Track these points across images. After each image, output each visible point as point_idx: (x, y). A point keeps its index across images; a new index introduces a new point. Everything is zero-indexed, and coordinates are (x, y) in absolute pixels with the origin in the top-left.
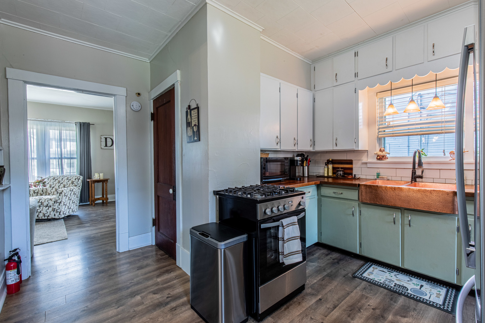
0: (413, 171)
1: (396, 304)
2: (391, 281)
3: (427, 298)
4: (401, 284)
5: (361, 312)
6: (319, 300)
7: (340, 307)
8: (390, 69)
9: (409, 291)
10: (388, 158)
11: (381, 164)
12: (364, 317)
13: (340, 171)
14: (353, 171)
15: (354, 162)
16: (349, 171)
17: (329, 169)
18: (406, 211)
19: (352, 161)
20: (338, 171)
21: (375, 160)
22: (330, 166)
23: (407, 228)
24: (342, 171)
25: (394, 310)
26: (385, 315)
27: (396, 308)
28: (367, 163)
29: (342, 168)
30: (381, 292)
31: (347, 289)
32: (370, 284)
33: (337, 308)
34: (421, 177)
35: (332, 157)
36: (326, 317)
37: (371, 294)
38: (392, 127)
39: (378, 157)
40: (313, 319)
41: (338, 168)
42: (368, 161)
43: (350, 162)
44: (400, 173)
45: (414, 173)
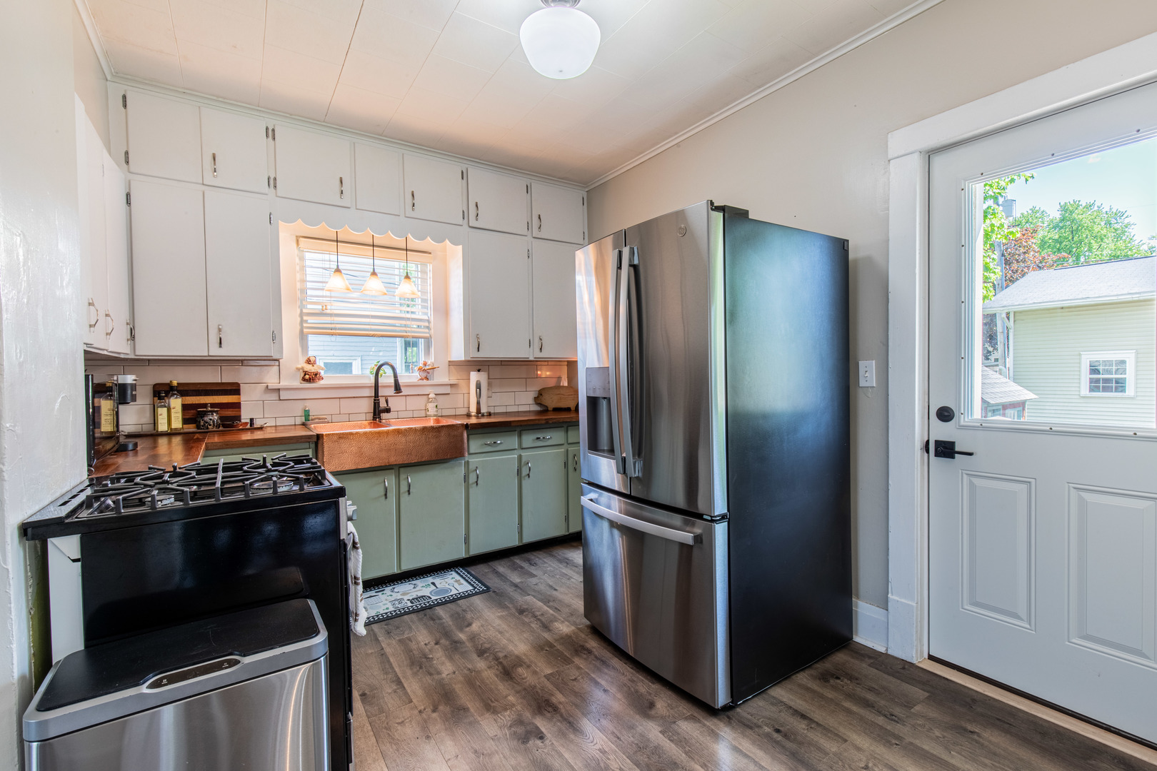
0: (375, 400)
1: (444, 620)
2: (400, 601)
3: (454, 592)
4: (415, 596)
5: (432, 658)
6: (364, 697)
7: (404, 677)
8: (346, 201)
9: (433, 598)
10: (323, 379)
11: (310, 391)
12: (444, 659)
13: (212, 412)
14: (240, 411)
15: (243, 387)
16: (229, 413)
17: (172, 411)
18: (402, 470)
19: (238, 385)
20: (205, 413)
21: (297, 383)
22: (176, 403)
23: (404, 498)
24: (216, 412)
25: (453, 628)
26: (456, 639)
27: (451, 623)
28: (279, 389)
29: (213, 405)
30: (411, 622)
31: (370, 652)
32: (383, 623)
33: (403, 681)
34: (388, 411)
35: (178, 377)
36: (411, 701)
37: (406, 632)
38: (331, 315)
39: (307, 377)
40: (403, 722)
41: (205, 405)
42: (281, 384)
43: (234, 389)
44: (347, 406)
45: (376, 404)
